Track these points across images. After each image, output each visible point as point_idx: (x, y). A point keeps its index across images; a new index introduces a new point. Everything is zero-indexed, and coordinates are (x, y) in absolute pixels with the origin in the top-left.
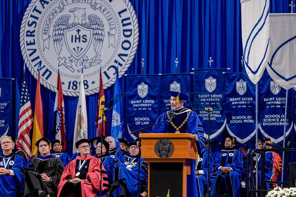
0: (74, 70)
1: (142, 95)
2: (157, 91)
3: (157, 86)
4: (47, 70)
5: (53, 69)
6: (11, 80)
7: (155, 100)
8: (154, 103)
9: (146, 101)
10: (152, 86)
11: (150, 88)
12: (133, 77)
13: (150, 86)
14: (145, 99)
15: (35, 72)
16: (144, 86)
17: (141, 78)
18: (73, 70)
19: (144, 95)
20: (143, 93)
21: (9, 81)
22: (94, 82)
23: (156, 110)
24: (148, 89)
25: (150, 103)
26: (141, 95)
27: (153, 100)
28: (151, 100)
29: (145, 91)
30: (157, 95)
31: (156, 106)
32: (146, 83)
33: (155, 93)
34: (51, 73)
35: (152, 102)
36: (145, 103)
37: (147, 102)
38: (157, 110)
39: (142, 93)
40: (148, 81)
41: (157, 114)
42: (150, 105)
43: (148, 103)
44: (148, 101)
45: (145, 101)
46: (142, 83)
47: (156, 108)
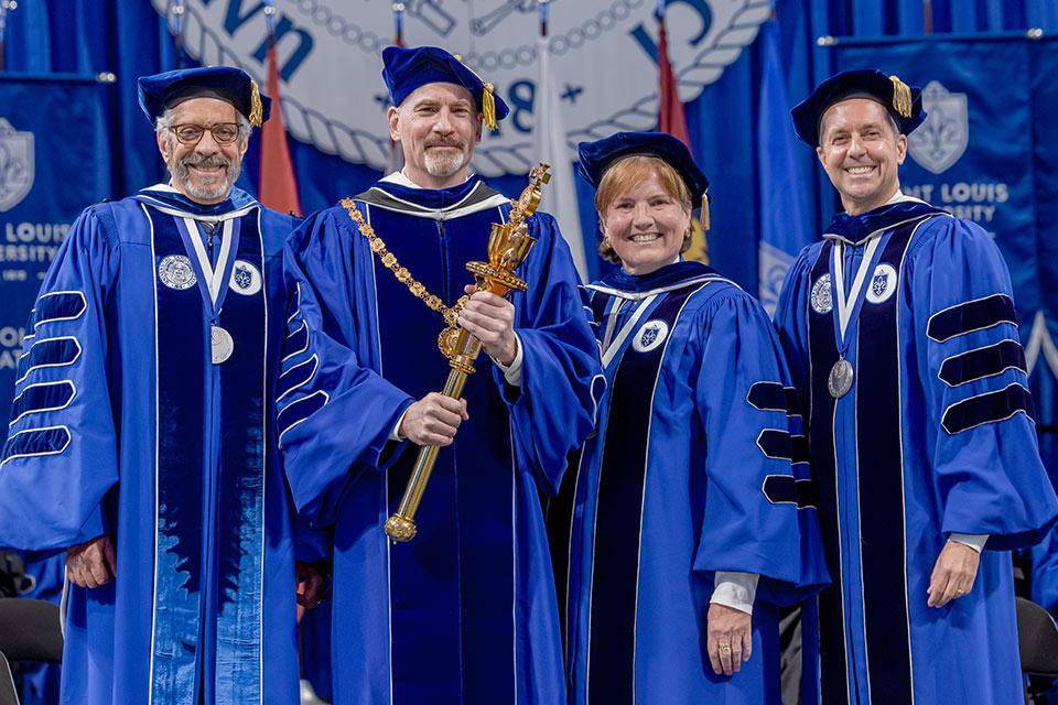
0: (453, 23)
1: (932, 154)
2: (1022, 129)
3: (1019, 104)
4: (284, 26)
5: (322, 16)
6: (93, 83)
7: (1011, 184)
8: (1010, 200)
9: (961, 192)
10: (992, 99)
11: (977, 116)
12: (869, 51)
13: (975, 101)
14: (952, 176)
15: (208, 37)
16: (941, 104)
17: (920, 56)
18: (443, 24)
19: (943, 153)
20: (937, 143)
21: (84, 91)
22: (579, 91)
23: (1020, 240)
24: (971, 122)
25: (985, 203)
26: (929, 158)
27: (1001, 182)
28: (987, 183)
29: (951, 134)
30: (1023, 154)
31: (1025, 216)
32: (954, 86)
33: (1012, 140)
34: (307, 43)
35: (996, 195)
36: (955, 204)
37: (963, 198)
38: (1029, 242)
39: (930, 147)
40: (967, 74)
41: (1032, 261)
42: (983, 214)
43: (970, 202)
44: (975, 187)
45: (956, 189)
46: (928, 82)
47: (1023, 229)
